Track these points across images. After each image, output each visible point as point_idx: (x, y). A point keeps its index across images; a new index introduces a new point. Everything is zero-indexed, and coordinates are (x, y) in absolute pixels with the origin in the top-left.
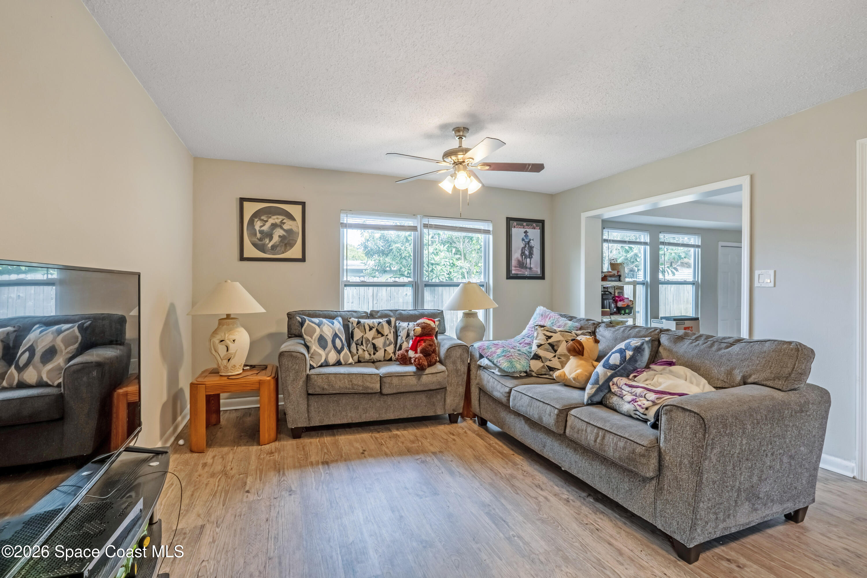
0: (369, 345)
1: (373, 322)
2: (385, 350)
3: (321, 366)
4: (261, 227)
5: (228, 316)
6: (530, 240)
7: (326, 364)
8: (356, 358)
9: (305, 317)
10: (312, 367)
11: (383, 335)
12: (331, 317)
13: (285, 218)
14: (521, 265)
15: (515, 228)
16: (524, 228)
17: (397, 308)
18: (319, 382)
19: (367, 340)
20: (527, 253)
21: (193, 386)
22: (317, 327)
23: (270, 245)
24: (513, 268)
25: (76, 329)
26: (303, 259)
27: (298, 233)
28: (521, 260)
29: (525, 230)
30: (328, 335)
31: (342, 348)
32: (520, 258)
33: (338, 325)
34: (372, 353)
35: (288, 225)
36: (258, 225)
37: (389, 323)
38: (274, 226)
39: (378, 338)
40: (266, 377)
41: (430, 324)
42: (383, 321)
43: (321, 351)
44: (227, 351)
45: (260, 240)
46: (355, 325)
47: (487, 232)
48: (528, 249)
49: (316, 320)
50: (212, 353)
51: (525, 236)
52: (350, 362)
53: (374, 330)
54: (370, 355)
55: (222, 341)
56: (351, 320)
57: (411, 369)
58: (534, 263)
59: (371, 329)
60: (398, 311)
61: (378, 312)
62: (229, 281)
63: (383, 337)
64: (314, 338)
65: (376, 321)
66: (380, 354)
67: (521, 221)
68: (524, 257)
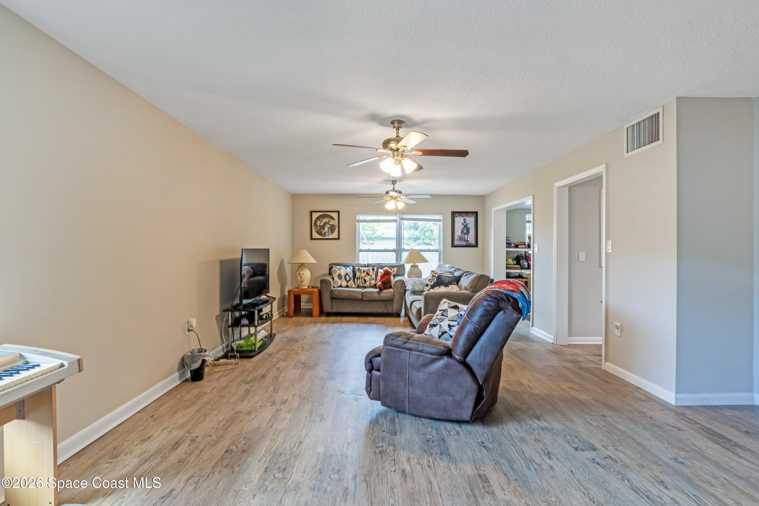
0: (363, 280)
1: (366, 269)
2: (370, 282)
3: (339, 287)
4: (320, 224)
5: (302, 264)
6: (468, 224)
7: (341, 286)
8: (356, 285)
9: (333, 265)
10: (334, 287)
11: (369, 275)
12: (346, 266)
13: (330, 219)
14: (461, 239)
15: (457, 218)
16: (463, 217)
17: (380, 263)
18: (336, 293)
19: (362, 277)
20: (465, 232)
21: (289, 292)
22: (338, 270)
23: (323, 232)
24: (456, 241)
25: (250, 268)
26: (339, 239)
27: (336, 226)
28: (461, 236)
29: (464, 218)
30: (343, 274)
31: (350, 280)
32: (460, 235)
33: (349, 270)
34: (364, 283)
35: (332, 222)
36: (318, 223)
37: (373, 269)
38: (325, 223)
39: (367, 276)
40: (316, 290)
41: (388, 270)
42: (370, 269)
43: (338, 280)
44: (301, 278)
45: (320, 230)
46: (357, 270)
47: (439, 220)
48: (466, 229)
49: (338, 267)
50: (296, 279)
51: (464, 222)
52: (353, 287)
53: (365, 272)
54: (363, 284)
55: (299, 274)
56: (355, 268)
57: (378, 290)
58: (471, 238)
59: (364, 272)
60: (381, 264)
61: (371, 264)
62: (302, 250)
63: (370, 276)
64: (336, 275)
65: (367, 268)
66: (368, 284)
67: (461, 213)
68: (463, 234)
